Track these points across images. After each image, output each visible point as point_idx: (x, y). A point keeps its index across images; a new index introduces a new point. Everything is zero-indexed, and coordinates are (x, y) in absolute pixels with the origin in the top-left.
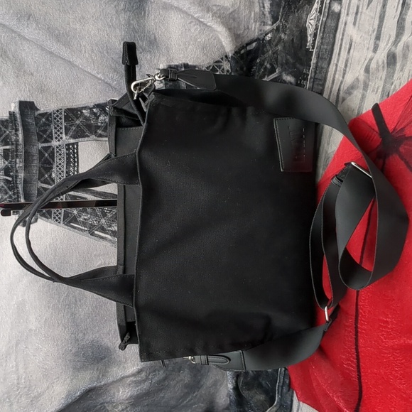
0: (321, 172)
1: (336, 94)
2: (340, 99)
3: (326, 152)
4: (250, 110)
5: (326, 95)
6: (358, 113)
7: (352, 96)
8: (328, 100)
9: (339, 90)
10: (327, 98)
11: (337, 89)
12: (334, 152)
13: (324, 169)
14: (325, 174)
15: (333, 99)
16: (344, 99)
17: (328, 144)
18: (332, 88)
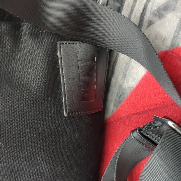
0: (112, 108)
1: (139, 15)
2: (145, 23)
3: (121, 86)
4: (26, 28)
5: (125, 12)
6: (172, 45)
7: (163, 19)
8: (129, 19)
9: (144, 10)
10: (127, 16)
11: (142, 9)
12: (132, 89)
13: (115, 105)
14: (117, 111)
15: (135, 18)
16: (150, 23)
17: (124, 76)
18: (133, 6)
